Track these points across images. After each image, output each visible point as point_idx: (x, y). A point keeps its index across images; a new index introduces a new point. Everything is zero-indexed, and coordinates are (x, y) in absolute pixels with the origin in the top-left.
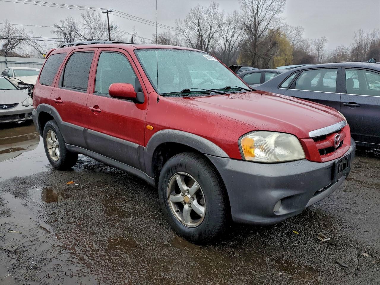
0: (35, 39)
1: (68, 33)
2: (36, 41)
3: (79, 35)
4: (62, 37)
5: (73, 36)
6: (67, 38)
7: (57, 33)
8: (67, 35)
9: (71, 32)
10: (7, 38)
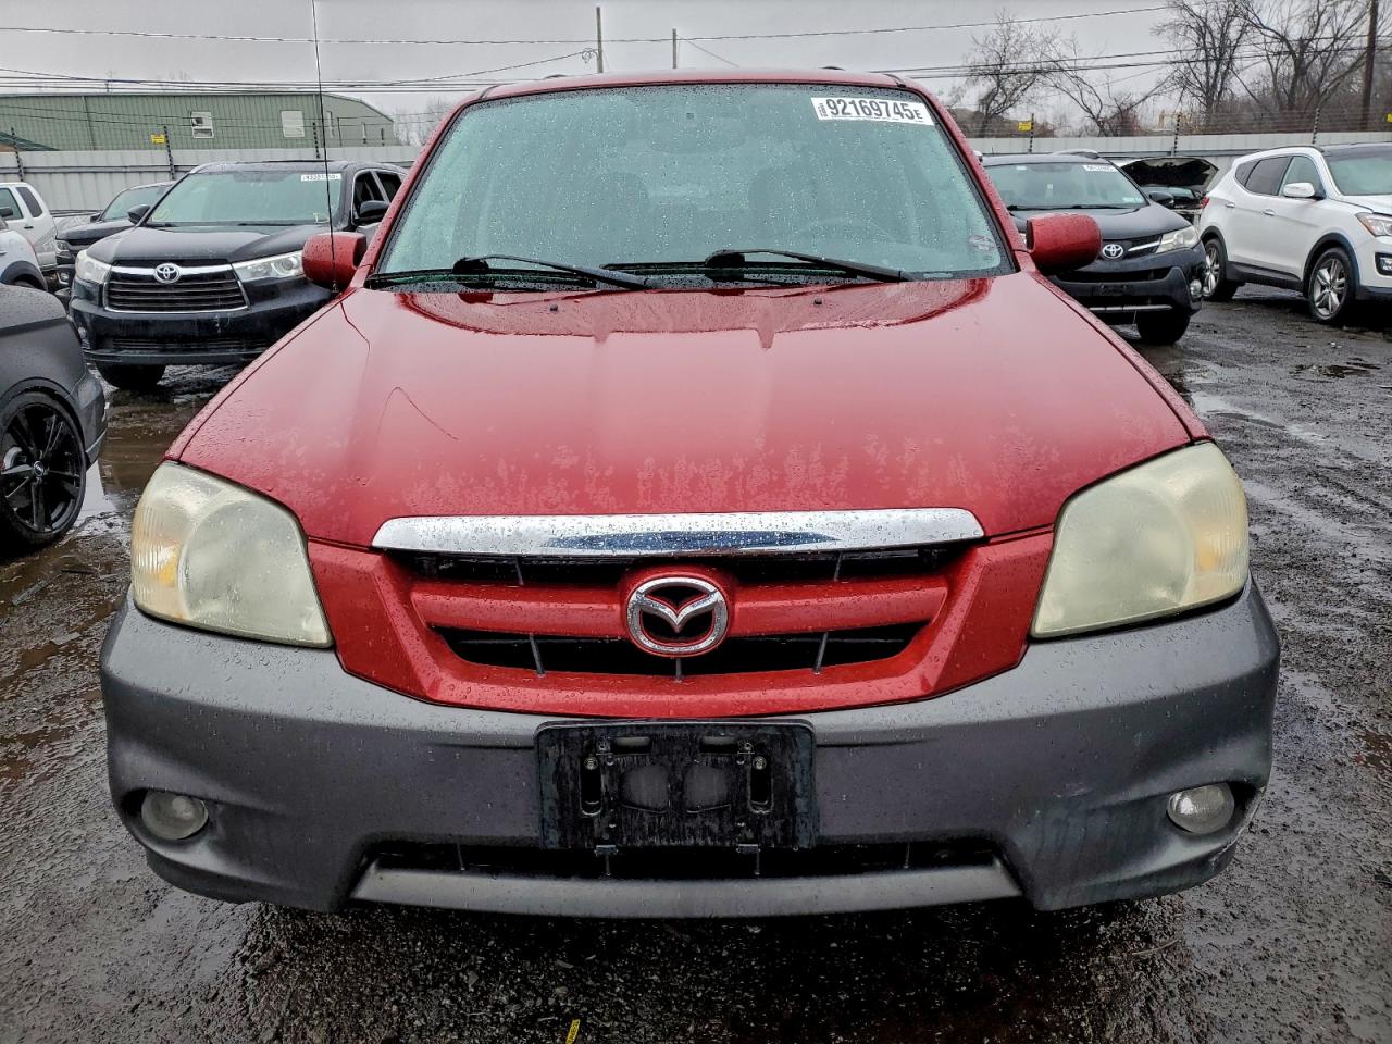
0: (1080, 64)
1: (1215, 27)
2: (1079, 74)
3: (1260, 26)
4: (1189, 43)
5: (1233, 33)
6: (1208, 45)
7: (1172, 32)
8: (1211, 32)
9: (1229, 17)
10: (996, 74)
